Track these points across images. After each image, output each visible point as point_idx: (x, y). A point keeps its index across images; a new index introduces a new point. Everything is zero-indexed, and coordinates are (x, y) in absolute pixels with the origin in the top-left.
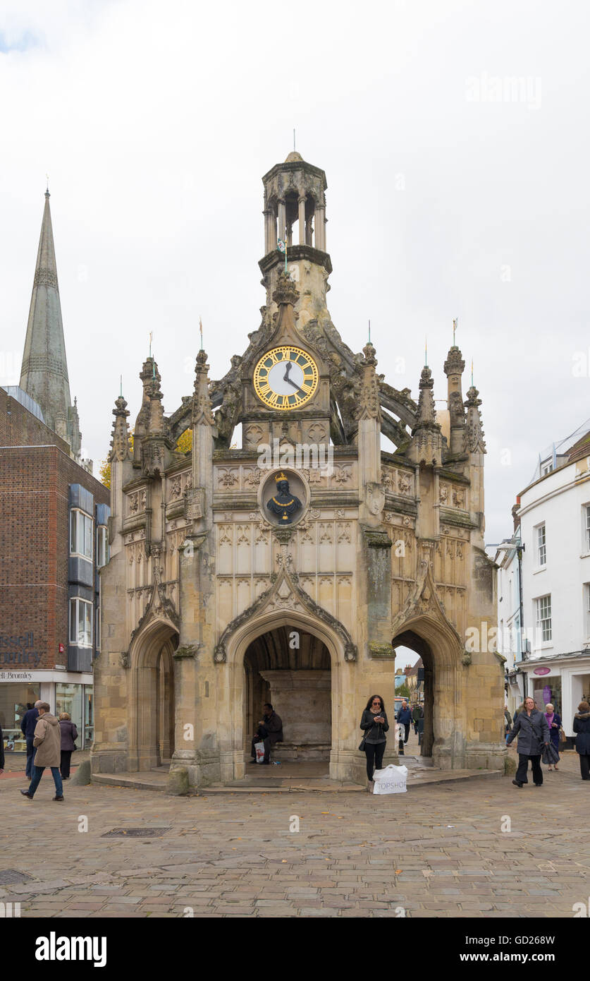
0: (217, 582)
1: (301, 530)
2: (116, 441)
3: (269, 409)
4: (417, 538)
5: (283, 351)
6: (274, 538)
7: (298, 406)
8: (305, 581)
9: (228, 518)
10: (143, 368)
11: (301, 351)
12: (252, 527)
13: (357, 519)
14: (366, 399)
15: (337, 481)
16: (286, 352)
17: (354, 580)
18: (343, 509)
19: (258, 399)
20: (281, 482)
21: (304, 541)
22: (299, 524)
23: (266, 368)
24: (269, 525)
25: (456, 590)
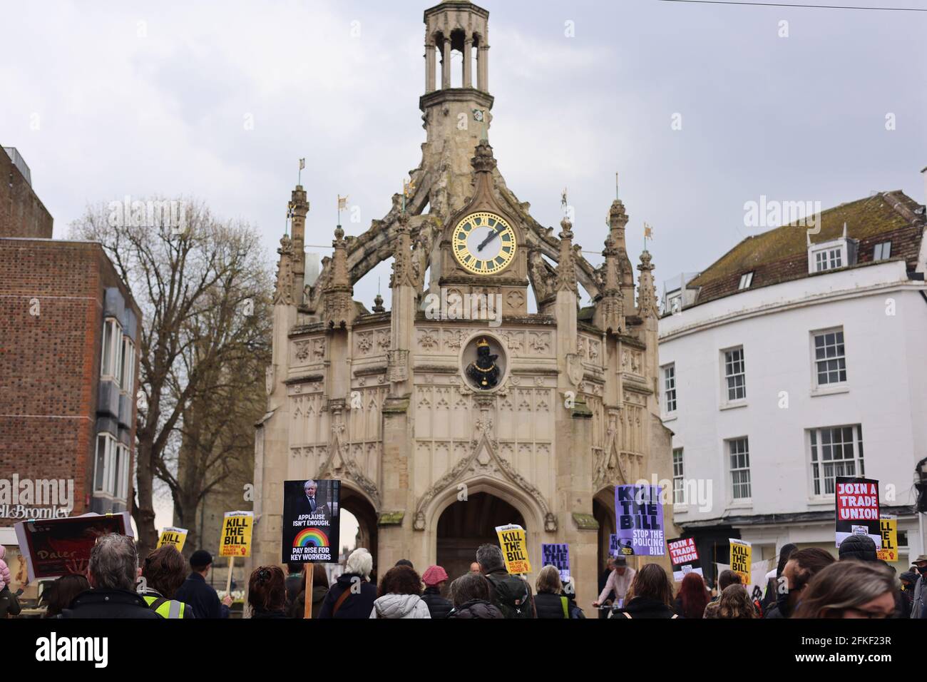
0: (416, 446)
1: (501, 396)
2: (281, 283)
3: (468, 273)
4: (604, 405)
5: (481, 217)
6: (474, 403)
7: (496, 272)
8: (504, 448)
9: (429, 380)
10: (293, 196)
11: (499, 218)
12: (453, 390)
13: (555, 388)
14: (565, 272)
15: (536, 349)
16: (485, 218)
17: (552, 449)
18: (542, 378)
19: (456, 262)
20: (482, 347)
21: (503, 407)
22: (499, 390)
23: (465, 232)
24: (470, 389)
25: (635, 457)
